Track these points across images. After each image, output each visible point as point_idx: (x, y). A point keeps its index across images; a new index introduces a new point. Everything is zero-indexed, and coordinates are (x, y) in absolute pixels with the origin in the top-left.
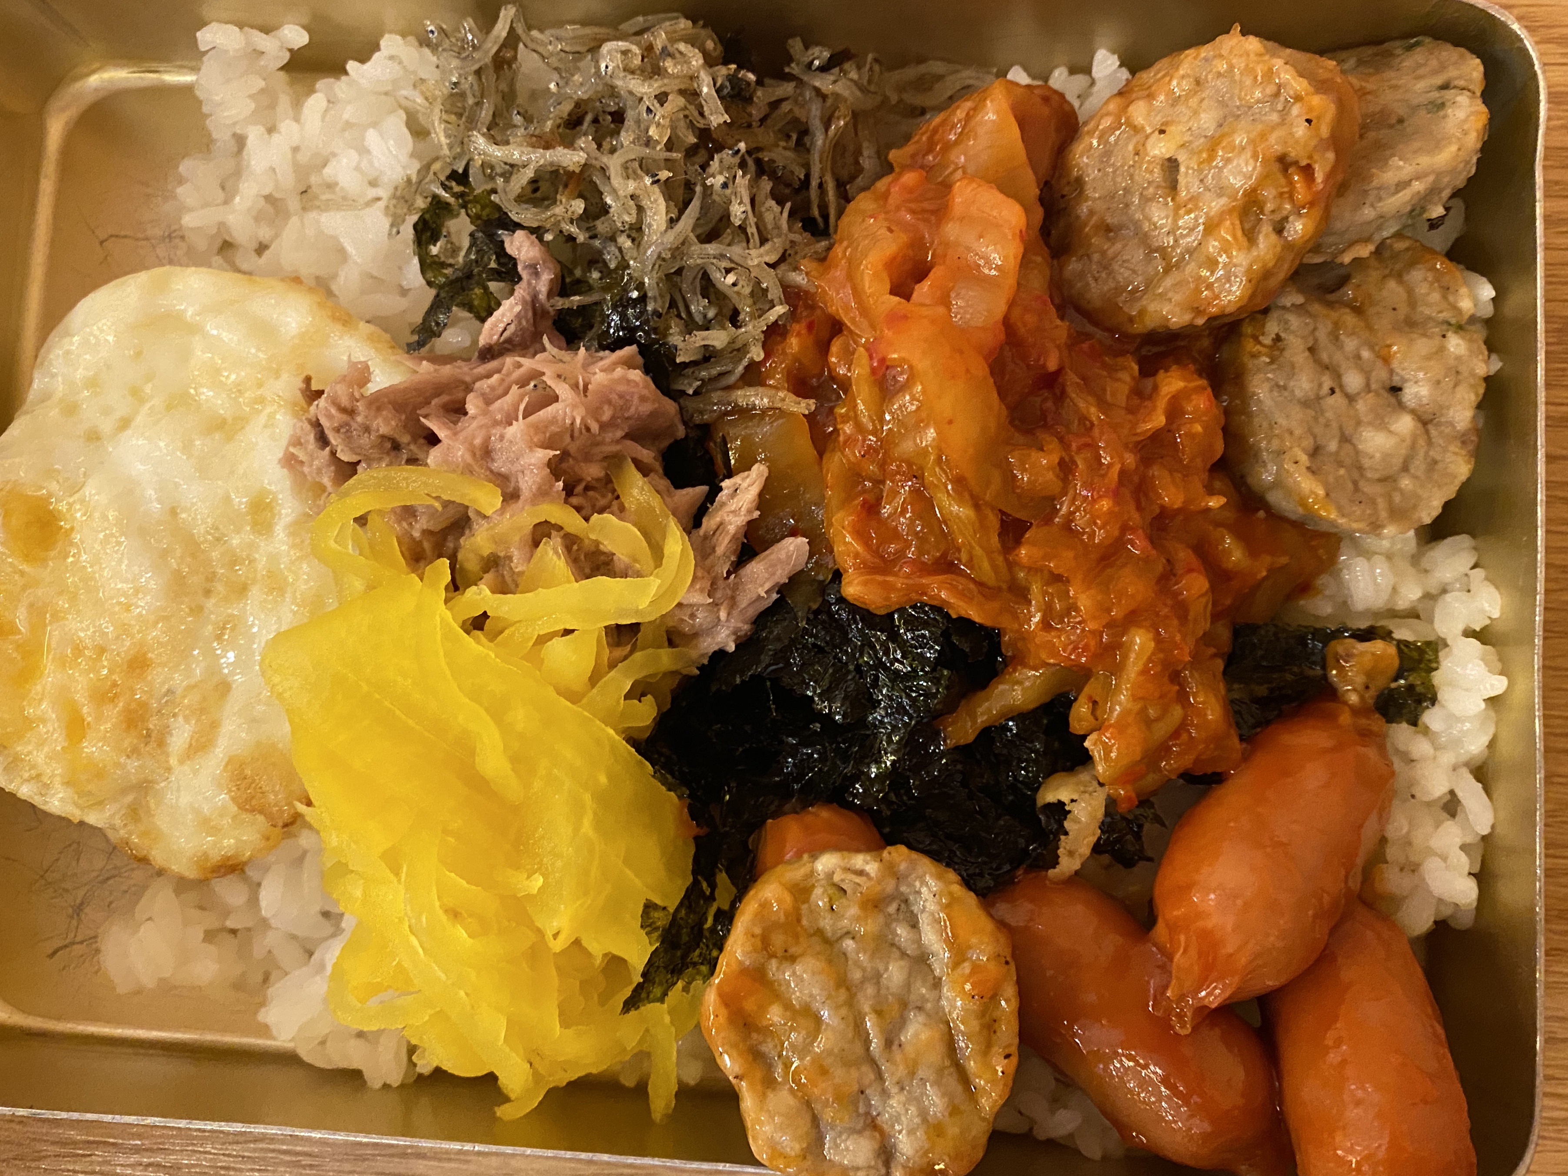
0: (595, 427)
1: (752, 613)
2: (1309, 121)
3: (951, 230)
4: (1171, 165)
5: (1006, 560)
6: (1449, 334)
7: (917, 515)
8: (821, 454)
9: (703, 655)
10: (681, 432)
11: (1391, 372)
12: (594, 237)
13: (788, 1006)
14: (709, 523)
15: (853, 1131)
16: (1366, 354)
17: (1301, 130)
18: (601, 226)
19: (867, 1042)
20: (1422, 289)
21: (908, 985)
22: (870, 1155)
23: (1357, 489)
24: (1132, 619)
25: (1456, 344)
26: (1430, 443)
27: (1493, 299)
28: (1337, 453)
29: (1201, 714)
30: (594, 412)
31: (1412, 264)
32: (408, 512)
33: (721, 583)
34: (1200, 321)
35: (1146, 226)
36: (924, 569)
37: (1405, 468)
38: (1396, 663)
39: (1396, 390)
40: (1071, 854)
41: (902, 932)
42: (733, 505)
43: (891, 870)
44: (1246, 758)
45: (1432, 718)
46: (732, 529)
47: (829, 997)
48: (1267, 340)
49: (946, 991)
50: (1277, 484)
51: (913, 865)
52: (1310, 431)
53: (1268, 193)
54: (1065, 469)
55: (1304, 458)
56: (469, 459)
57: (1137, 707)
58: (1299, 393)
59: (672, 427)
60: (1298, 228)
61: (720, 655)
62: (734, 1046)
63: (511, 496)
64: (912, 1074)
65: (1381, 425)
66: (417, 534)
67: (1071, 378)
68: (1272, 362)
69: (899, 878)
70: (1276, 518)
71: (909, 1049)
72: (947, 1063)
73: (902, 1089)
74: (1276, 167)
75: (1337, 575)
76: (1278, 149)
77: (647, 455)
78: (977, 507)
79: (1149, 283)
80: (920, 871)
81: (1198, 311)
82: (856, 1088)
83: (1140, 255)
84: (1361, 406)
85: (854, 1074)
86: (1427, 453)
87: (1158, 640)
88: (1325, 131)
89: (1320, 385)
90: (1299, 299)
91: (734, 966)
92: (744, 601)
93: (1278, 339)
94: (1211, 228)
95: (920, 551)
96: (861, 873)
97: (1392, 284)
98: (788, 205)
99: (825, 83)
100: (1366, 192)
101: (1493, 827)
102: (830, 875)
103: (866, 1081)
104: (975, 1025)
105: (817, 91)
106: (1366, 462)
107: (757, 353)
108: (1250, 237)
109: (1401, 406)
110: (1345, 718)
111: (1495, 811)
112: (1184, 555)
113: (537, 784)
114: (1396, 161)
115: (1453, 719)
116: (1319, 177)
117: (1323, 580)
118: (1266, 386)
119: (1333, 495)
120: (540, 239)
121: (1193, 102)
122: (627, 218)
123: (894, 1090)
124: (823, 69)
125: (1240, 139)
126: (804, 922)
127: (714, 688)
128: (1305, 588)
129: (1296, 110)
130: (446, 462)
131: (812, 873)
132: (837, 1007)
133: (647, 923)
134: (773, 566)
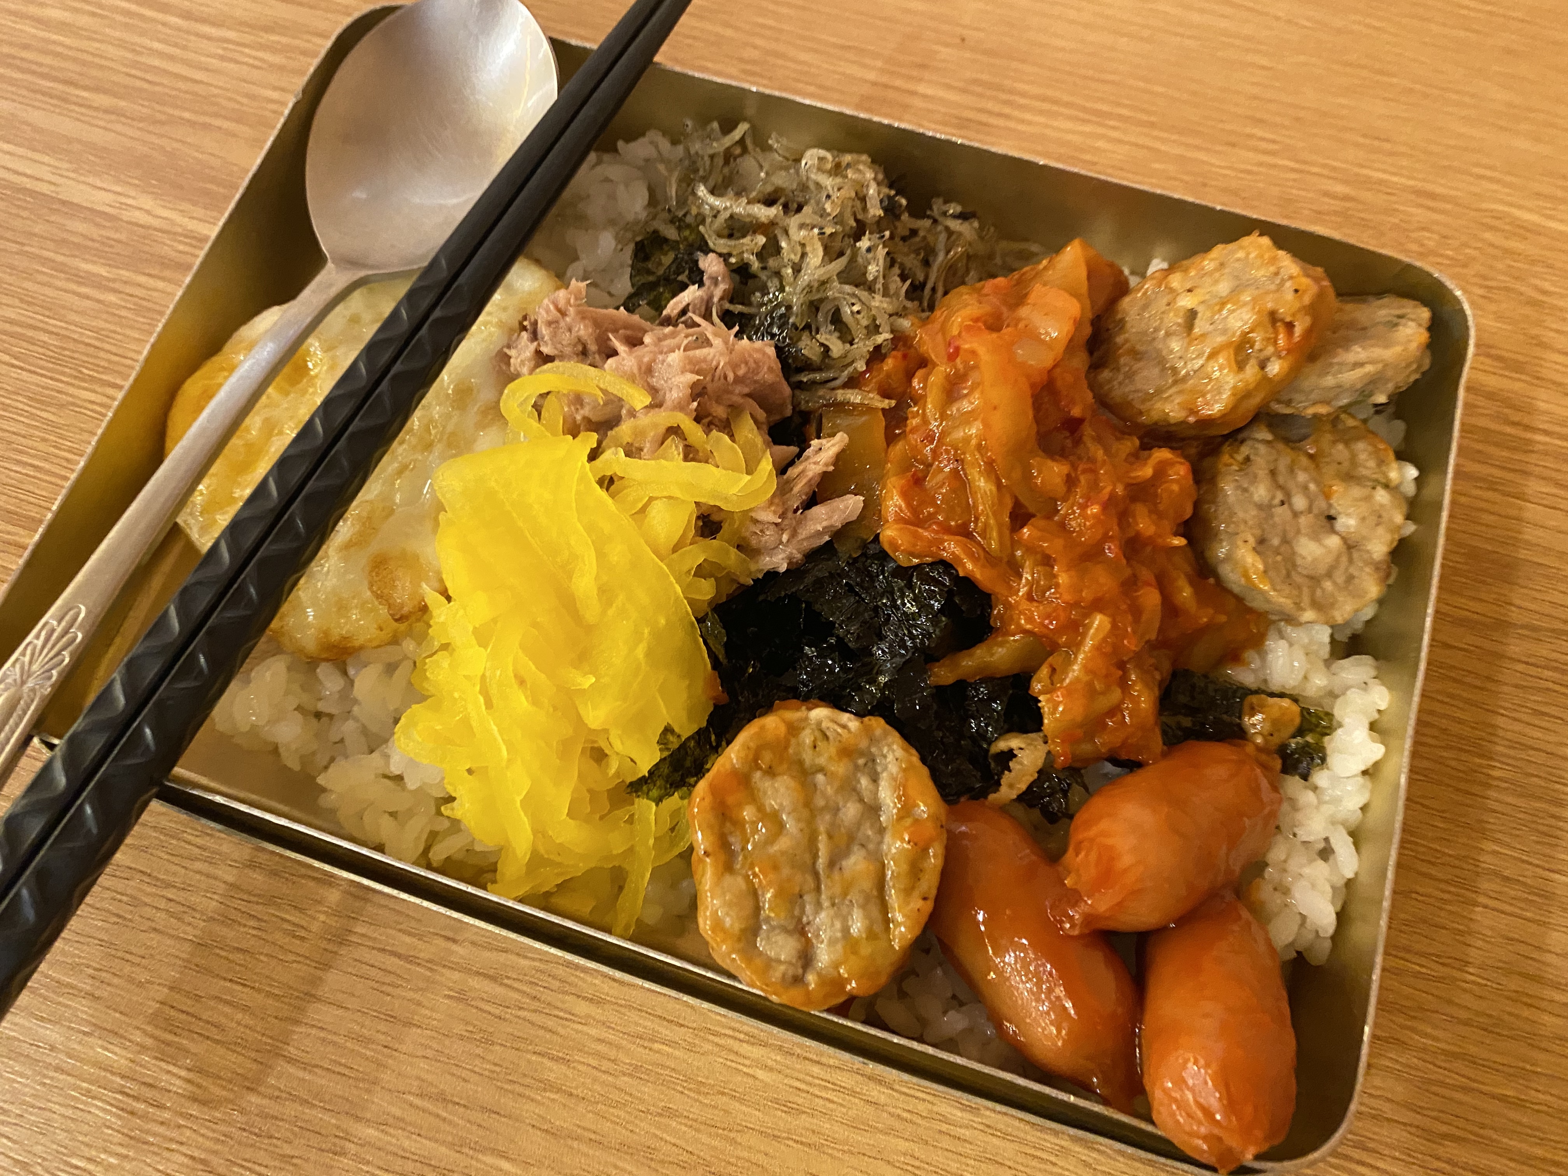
0: (731, 377)
1: (807, 546)
2: (1296, 291)
3: (1024, 312)
4: (1192, 315)
5: (1012, 538)
6: (1379, 488)
7: (953, 490)
8: (888, 445)
9: (760, 571)
10: (788, 412)
11: (1330, 506)
12: (764, 268)
13: (760, 809)
14: (792, 472)
15: (785, 930)
16: (1312, 486)
17: (1290, 296)
18: (772, 263)
19: (815, 857)
20: (1363, 456)
21: (859, 824)
22: (794, 953)
23: (1288, 575)
24: (1097, 605)
25: (1382, 496)
26: (1351, 561)
27: (1416, 479)
28: (1278, 547)
29: (1136, 701)
30: (735, 367)
31: (1358, 439)
32: (578, 400)
33: (790, 514)
34: (1192, 419)
35: (1164, 353)
36: (947, 530)
37: (1329, 575)
38: (1298, 721)
39: (1331, 518)
40: (1011, 786)
41: (864, 782)
42: (817, 458)
43: (867, 731)
44: (1164, 755)
45: (1320, 778)
46: (810, 474)
47: (794, 810)
48: (1240, 457)
49: (888, 838)
50: (1228, 558)
51: (885, 734)
52: (1260, 526)
53: (1258, 337)
54: (1071, 482)
55: (1252, 541)
56: (636, 371)
57: (1086, 678)
58: (1256, 498)
59: (783, 405)
60: (1275, 368)
61: (771, 575)
62: (710, 827)
63: (657, 405)
64: (845, 894)
65: (1315, 537)
66: (579, 418)
67: (1088, 431)
68: (1240, 470)
69: (872, 740)
70: (1221, 587)
71: (847, 873)
72: (875, 893)
73: (833, 905)
74: (1266, 320)
75: (1263, 654)
76: (1270, 305)
77: (761, 415)
78: (999, 485)
79: (1159, 391)
80: (890, 740)
81: (1193, 412)
82: (797, 889)
83: (1156, 371)
84: (1303, 520)
85: (798, 878)
86: (1347, 569)
87: (1114, 625)
88: (1307, 300)
89: (1273, 497)
90: (1269, 437)
91: (728, 766)
92: (803, 533)
93: (1248, 459)
94: (1213, 355)
95: (947, 519)
96: (844, 727)
97: (1340, 447)
98: (908, 282)
99: (955, 225)
100: (1331, 365)
101: (1356, 874)
102: (819, 723)
103: (806, 888)
104: (905, 867)
105: (947, 228)
106: (1299, 561)
107: (861, 366)
108: (1241, 366)
109: (1333, 531)
110: (1250, 749)
111: (1360, 860)
112: (1146, 574)
113: (611, 612)
114: (1357, 348)
115: (1336, 780)
116: (1298, 331)
117: (1250, 655)
118: (1232, 485)
119: (1270, 573)
120: (726, 261)
121: (1217, 275)
122: (792, 256)
123: (826, 904)
124: (955, 217)
125: (1246, 297)
126: (791, 751)
127: (761, 598)
128: (1234, 656)
129: (1288, 284)
130: (617, 369)
131: (806, 719)
132: (799, 820)
133: (663, 741)
134: (833, 511)
